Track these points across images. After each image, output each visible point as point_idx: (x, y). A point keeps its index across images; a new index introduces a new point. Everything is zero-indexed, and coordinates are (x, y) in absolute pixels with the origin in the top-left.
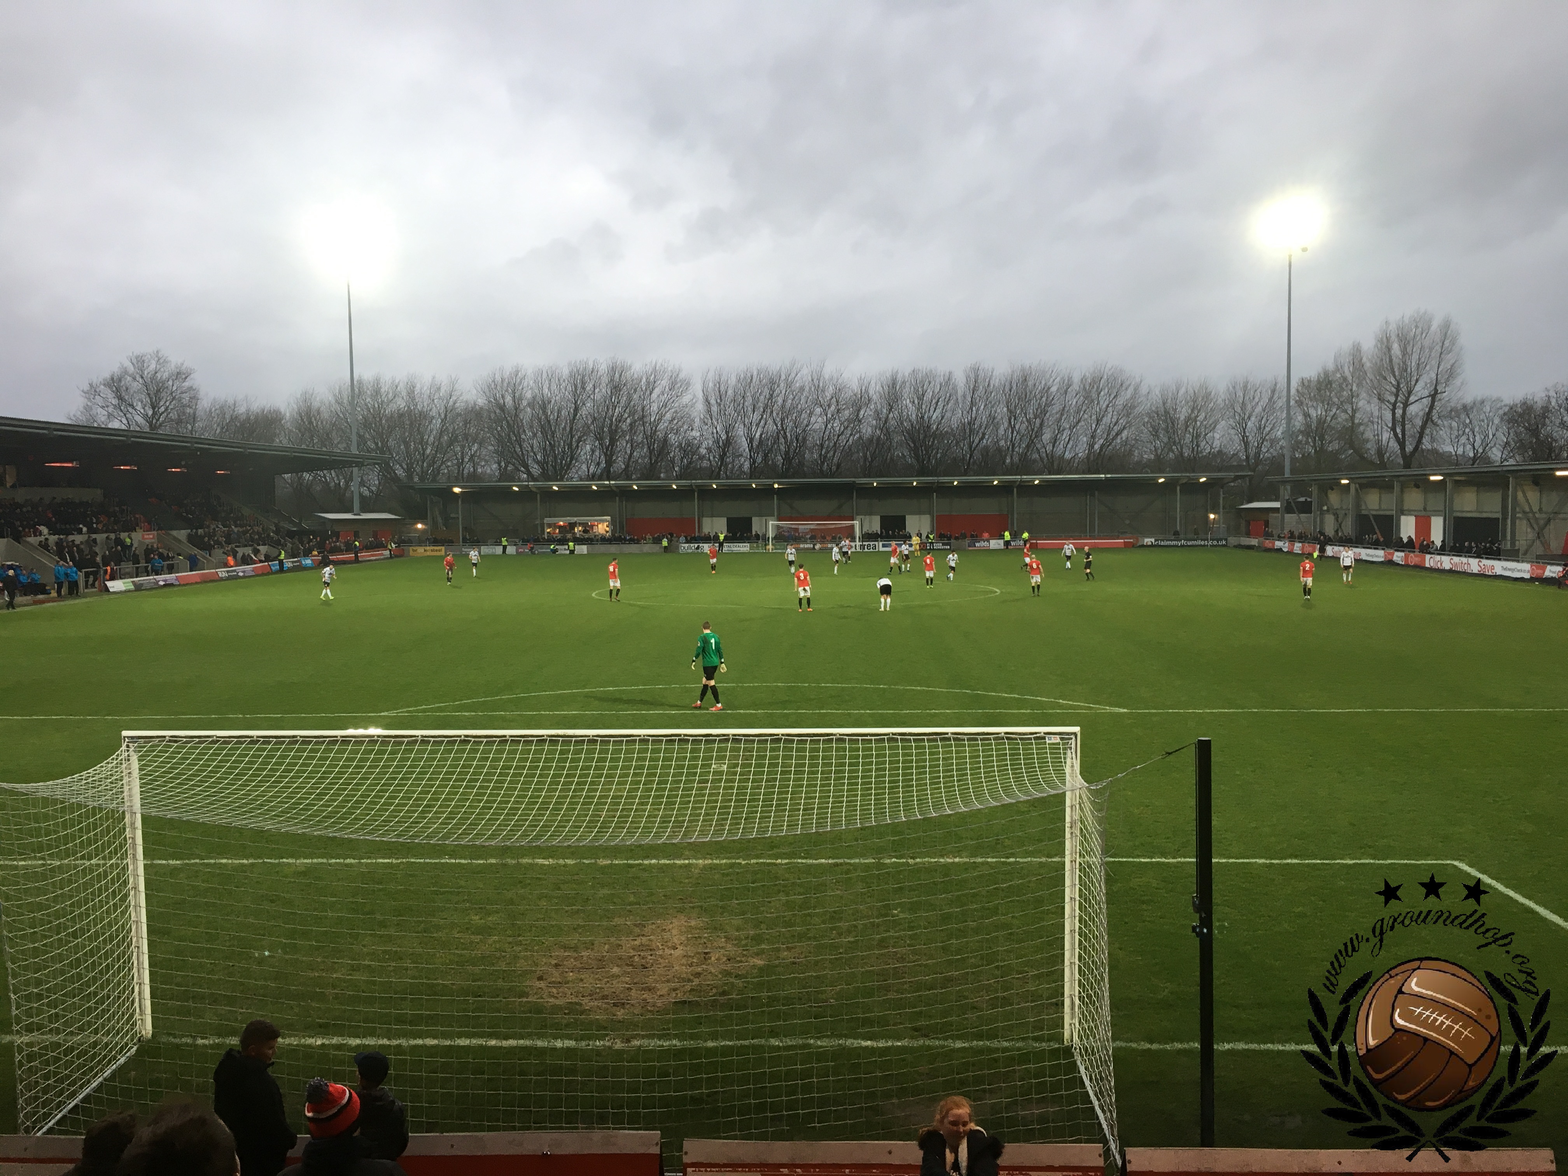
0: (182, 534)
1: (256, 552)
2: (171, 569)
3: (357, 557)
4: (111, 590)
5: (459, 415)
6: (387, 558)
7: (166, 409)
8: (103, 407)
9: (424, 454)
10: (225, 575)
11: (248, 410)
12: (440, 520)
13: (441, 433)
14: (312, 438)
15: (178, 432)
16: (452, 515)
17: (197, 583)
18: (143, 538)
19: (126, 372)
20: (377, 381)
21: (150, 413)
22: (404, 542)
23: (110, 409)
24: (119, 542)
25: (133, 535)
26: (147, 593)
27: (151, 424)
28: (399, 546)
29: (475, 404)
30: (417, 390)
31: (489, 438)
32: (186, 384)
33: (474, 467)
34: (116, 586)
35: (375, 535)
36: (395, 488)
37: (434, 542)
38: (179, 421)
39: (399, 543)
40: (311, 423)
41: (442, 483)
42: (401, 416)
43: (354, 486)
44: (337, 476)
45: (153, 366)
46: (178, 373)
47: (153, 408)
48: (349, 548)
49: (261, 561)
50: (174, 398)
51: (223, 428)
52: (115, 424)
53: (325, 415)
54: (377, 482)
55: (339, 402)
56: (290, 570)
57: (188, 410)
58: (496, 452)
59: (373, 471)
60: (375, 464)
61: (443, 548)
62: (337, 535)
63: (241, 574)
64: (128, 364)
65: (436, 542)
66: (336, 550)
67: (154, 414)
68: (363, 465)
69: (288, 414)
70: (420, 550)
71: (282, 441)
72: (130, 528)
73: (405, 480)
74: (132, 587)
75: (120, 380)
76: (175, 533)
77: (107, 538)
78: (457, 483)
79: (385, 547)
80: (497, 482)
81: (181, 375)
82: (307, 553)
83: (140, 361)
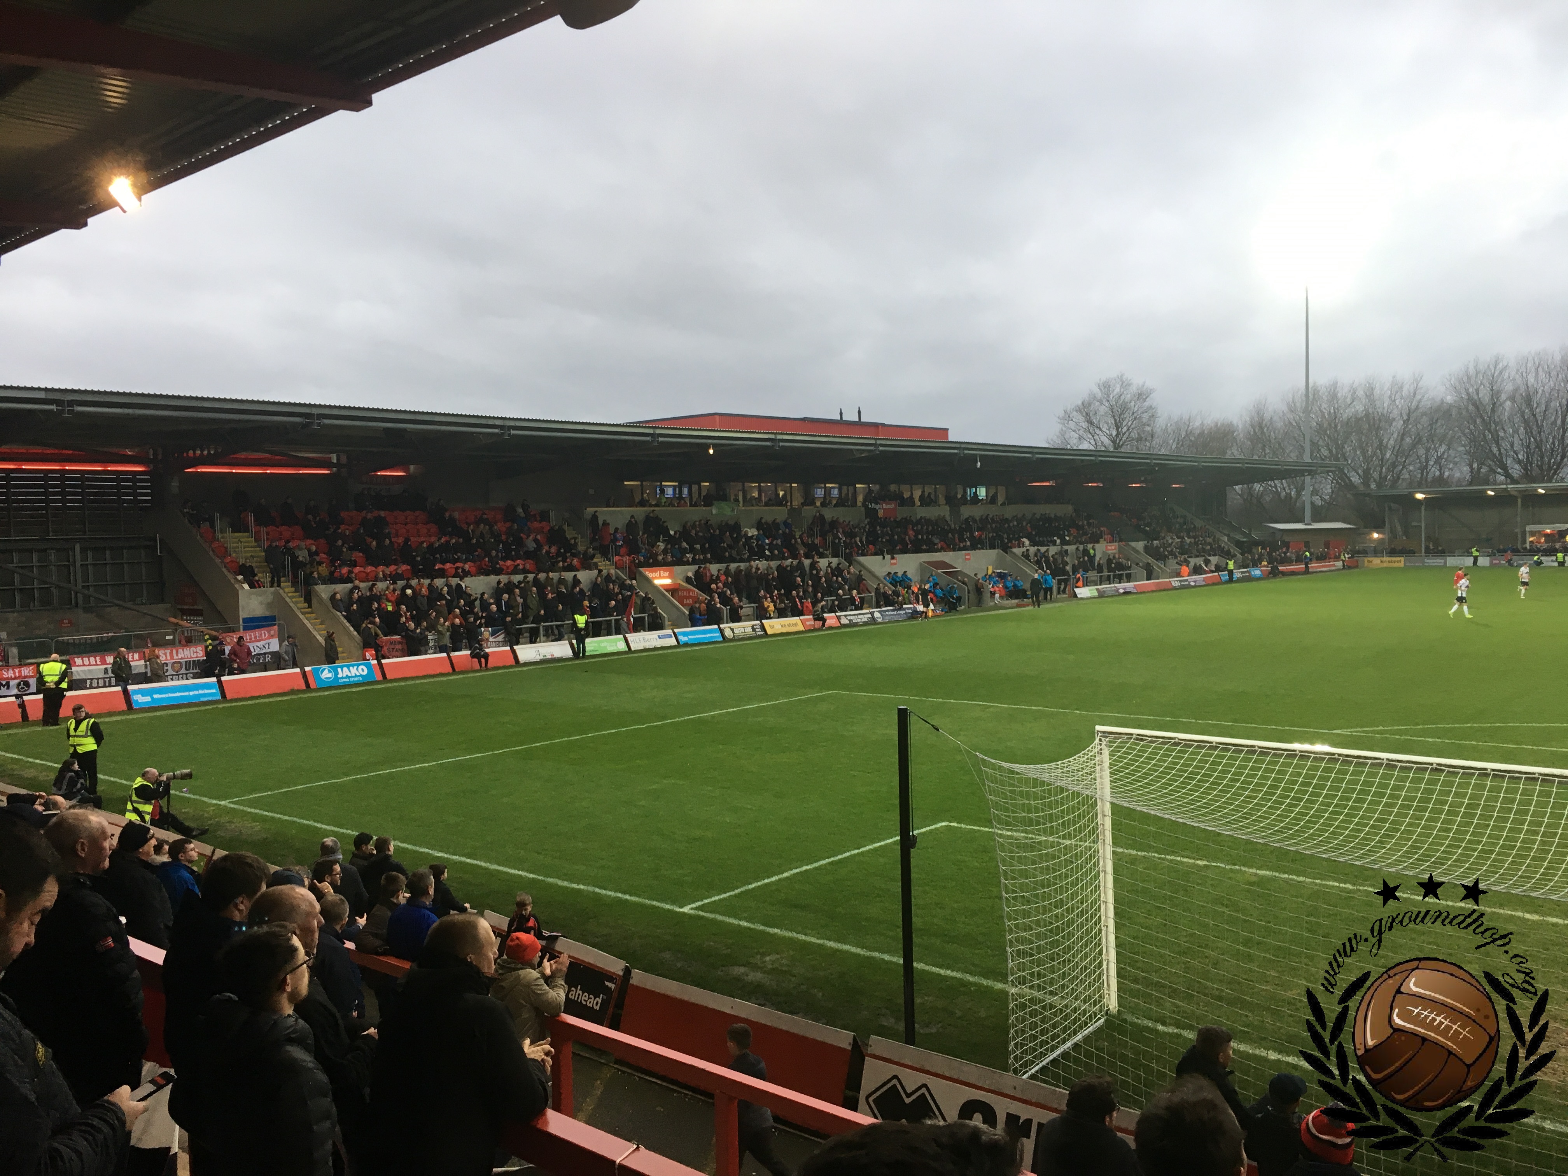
0: (1140, 545)
1: (1207, 562)
2: (1129, 578)
3: (1307, 567)
4: (1079, 596)
5: (1424, 414)
6: (1339, 570)
7: (1128, 429)
8: (1074, 431)
9: (1382, 459)
10: (1177, 584)
11: (1202, 424)
12: (1399, 528)
13: (1403, 436)
14: (1263, 449)
15: (1138, 449)
16: (1414, 524)
17: (1153, 591)
18: (1107, 549)
19: (1095, 398)
20: (1335, 385)
21: (1114, 433)
22: (1359, 552)
23: (1081, 432)
24: (1086, 552)
25: (1097, 546)
26: (1109, 599)
27: (1114, 442)
28: (1352, 557)
29: (1442, 401)
30: (1377, 392)
31: (1459, 437)
32: (1146, 404)
33: (1440, 470)
34: (1083, 592)
35: (1327, 545)
36: (1349, 496)
37: (1390, 553)
38: (1139, 439)
39: (1354, 553)
40: (1263, 433)
41: (1402, 489)
42: (1358, 420)
43: (1306, 495)
44: (1289, 486)
45: (1117, 390)
46: (1140, 395)
47: (1117, 428)
48: (1299, 560)
49: (1212, 572)
50: (1135, 419)
51: (1178, 444)
52: (1085, 446)
53: (1279, 425)
54: (1330, 491)
55: (1292, 410)
56: (1239, 580)
57: (1148, 429)
58: (1468, 453)
59: (1326, 479)
60: (1328, 472)
61: (1402, 559)
62: (1287, 545)
63: (1193, 584)
64: (1096, 390)
65: (1393, 552)
66: (1285, 561)
67: (1117, 435)
68: (1316, 473)
69: (1240, 427)
70: (1376, 561)
71: (1234, 453)
72: (1095, 539)
73: (1362, 488)
74: (1096, 594)
75: (1090, 405)
76: (1133, 544)
77: (1077, 549)
78: (1420, 488)
79: (1337, 558)
80: (1467, 486)
81: (1142, 396)
82: (1256, 564)
83: (1106, 386)
